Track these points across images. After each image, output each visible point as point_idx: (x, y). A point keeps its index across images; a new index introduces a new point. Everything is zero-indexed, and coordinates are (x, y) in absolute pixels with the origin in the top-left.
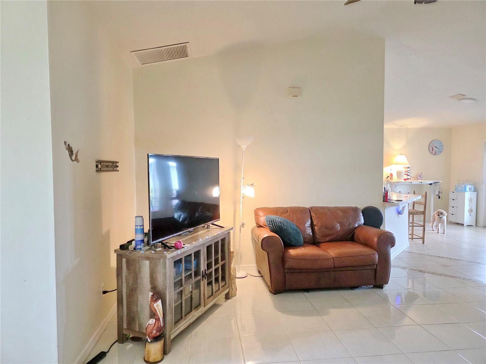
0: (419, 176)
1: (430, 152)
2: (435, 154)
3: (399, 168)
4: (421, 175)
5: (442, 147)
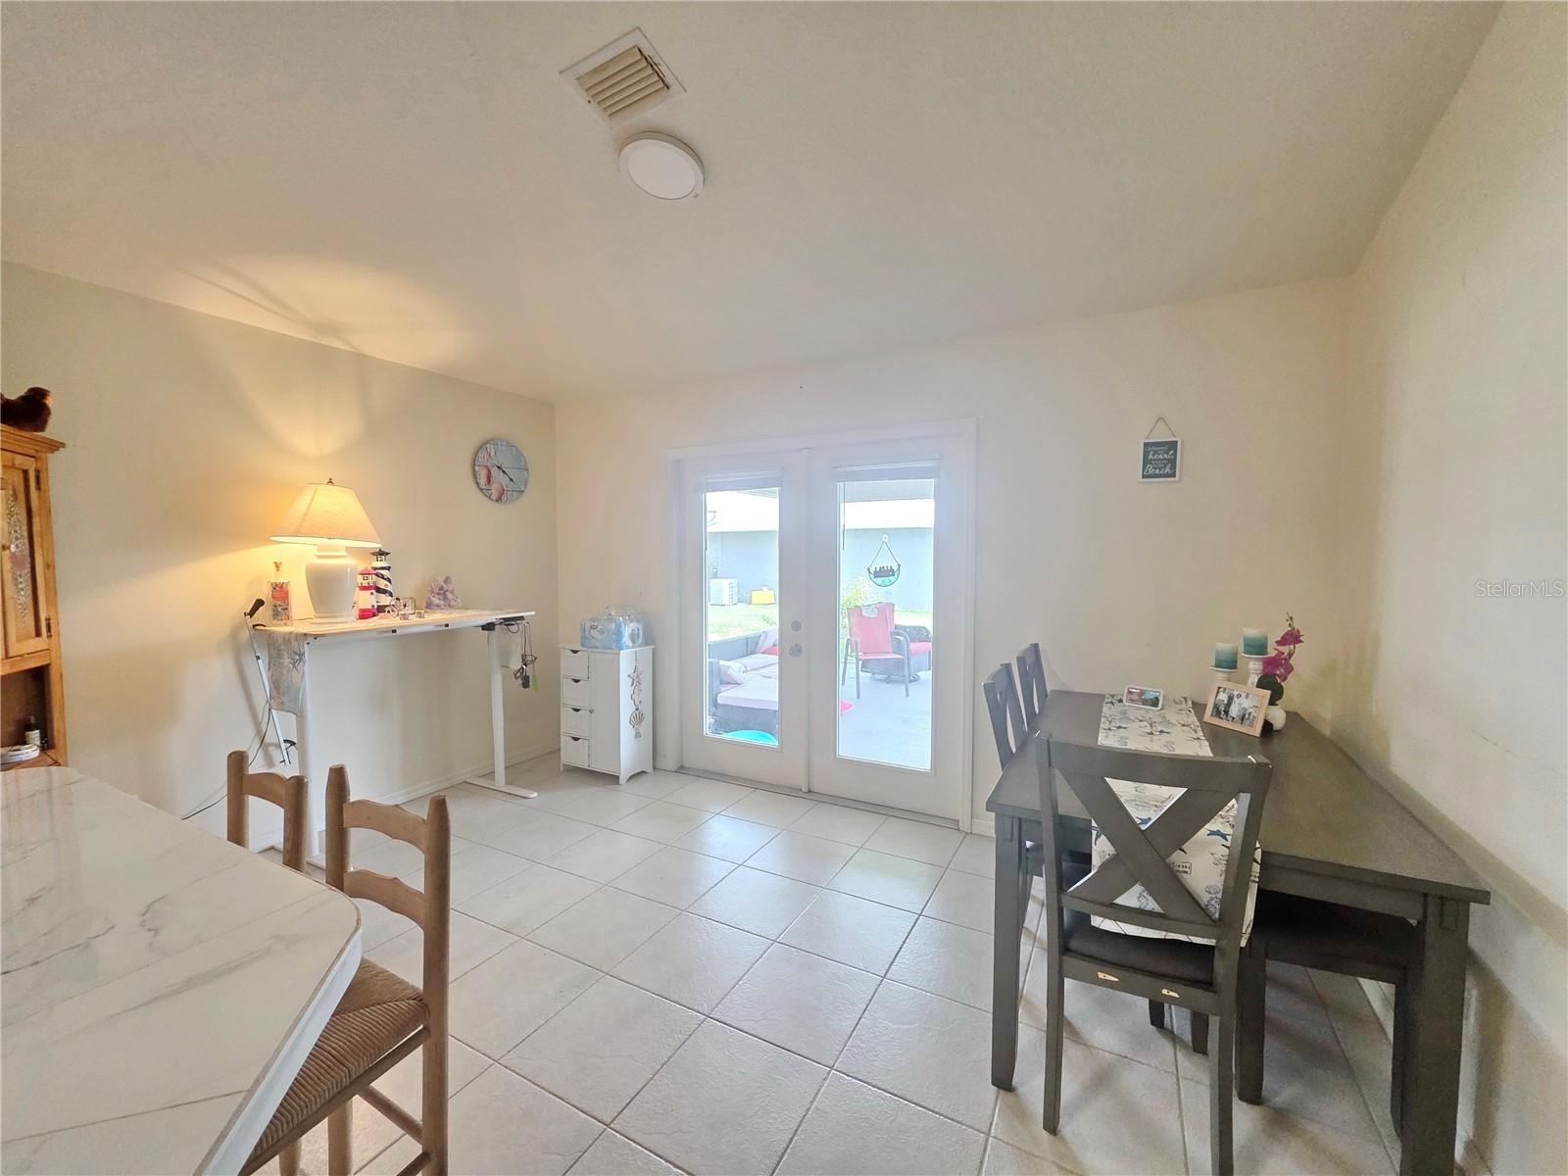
0: (437, 590)
1: (482, 490)
2: (499, 500)
3: (319, 557)
4: (446, 587)
5: (526, 472)
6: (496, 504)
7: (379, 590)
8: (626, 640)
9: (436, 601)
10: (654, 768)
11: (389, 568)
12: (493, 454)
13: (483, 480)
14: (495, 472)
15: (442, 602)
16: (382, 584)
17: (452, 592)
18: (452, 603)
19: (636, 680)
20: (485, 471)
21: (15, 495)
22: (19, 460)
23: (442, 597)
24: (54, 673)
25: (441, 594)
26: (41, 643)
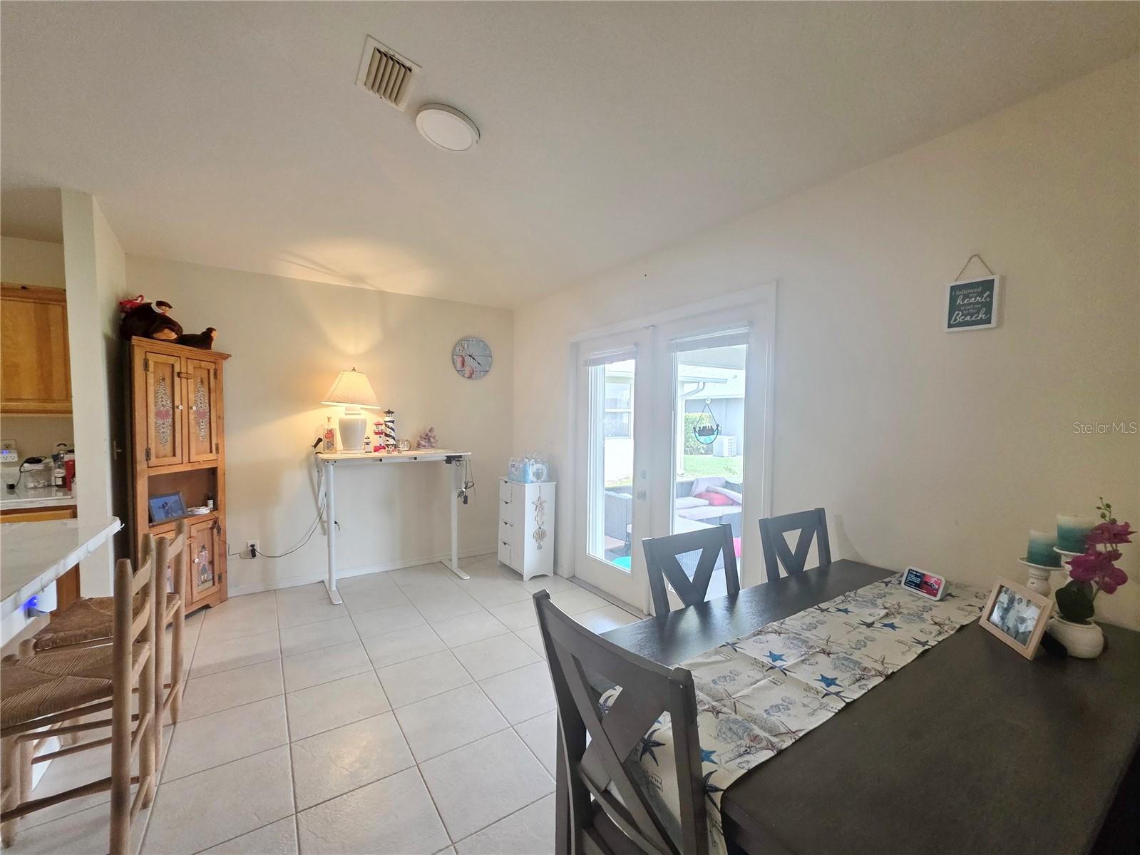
0: (424, 436)
1: (458, 371)
2: (470, 377)
3: (346, 414)
4: (430, 434)
5: (490, 358)
6: (469, 380)
7: (387, 435)
8: (531, 477)
9: (423, 443)
10: (555, 573)
11: (393, 422)
12: (466, 347)
13: (459, 364)
14: (467, 359)
15: (427, 444)
16: (388, 431)
17: (434, 438)
18: (434, 445)
19: (539, 505)
20: (461, 359)
21: (202, 382)
22: (203, 364)
23: (427, 441)
24: (219, 472)
25: (427, 439)
26: (212, 456)
